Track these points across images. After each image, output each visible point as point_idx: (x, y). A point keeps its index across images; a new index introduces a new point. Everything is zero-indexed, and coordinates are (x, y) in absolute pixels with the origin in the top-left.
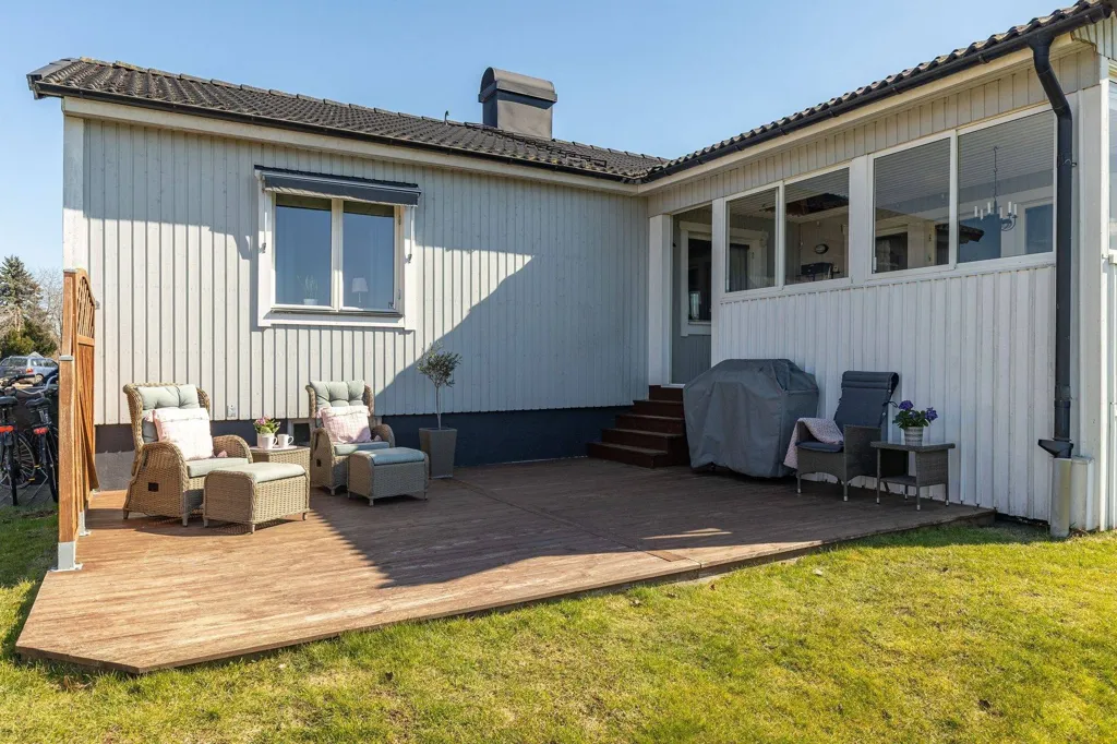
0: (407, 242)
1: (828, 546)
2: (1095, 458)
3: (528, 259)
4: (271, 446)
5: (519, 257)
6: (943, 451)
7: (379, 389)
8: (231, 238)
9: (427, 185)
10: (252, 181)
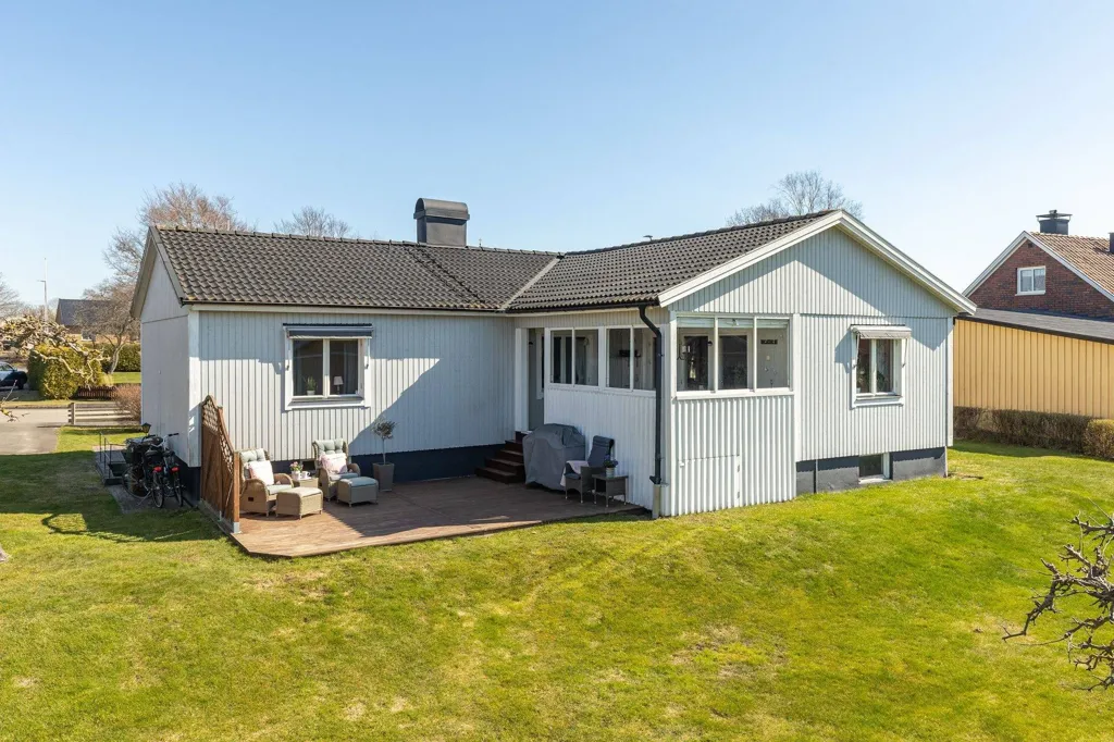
0: (366, 358)
1: (545, 523)
2: (669, 484)
3: (437, 360)
4: (299, 478)
5: (432, 360)
6: (623, 480)
7: (350, 440)
8: (271, 365)
9: (377, 324)
10: (282, 332)
